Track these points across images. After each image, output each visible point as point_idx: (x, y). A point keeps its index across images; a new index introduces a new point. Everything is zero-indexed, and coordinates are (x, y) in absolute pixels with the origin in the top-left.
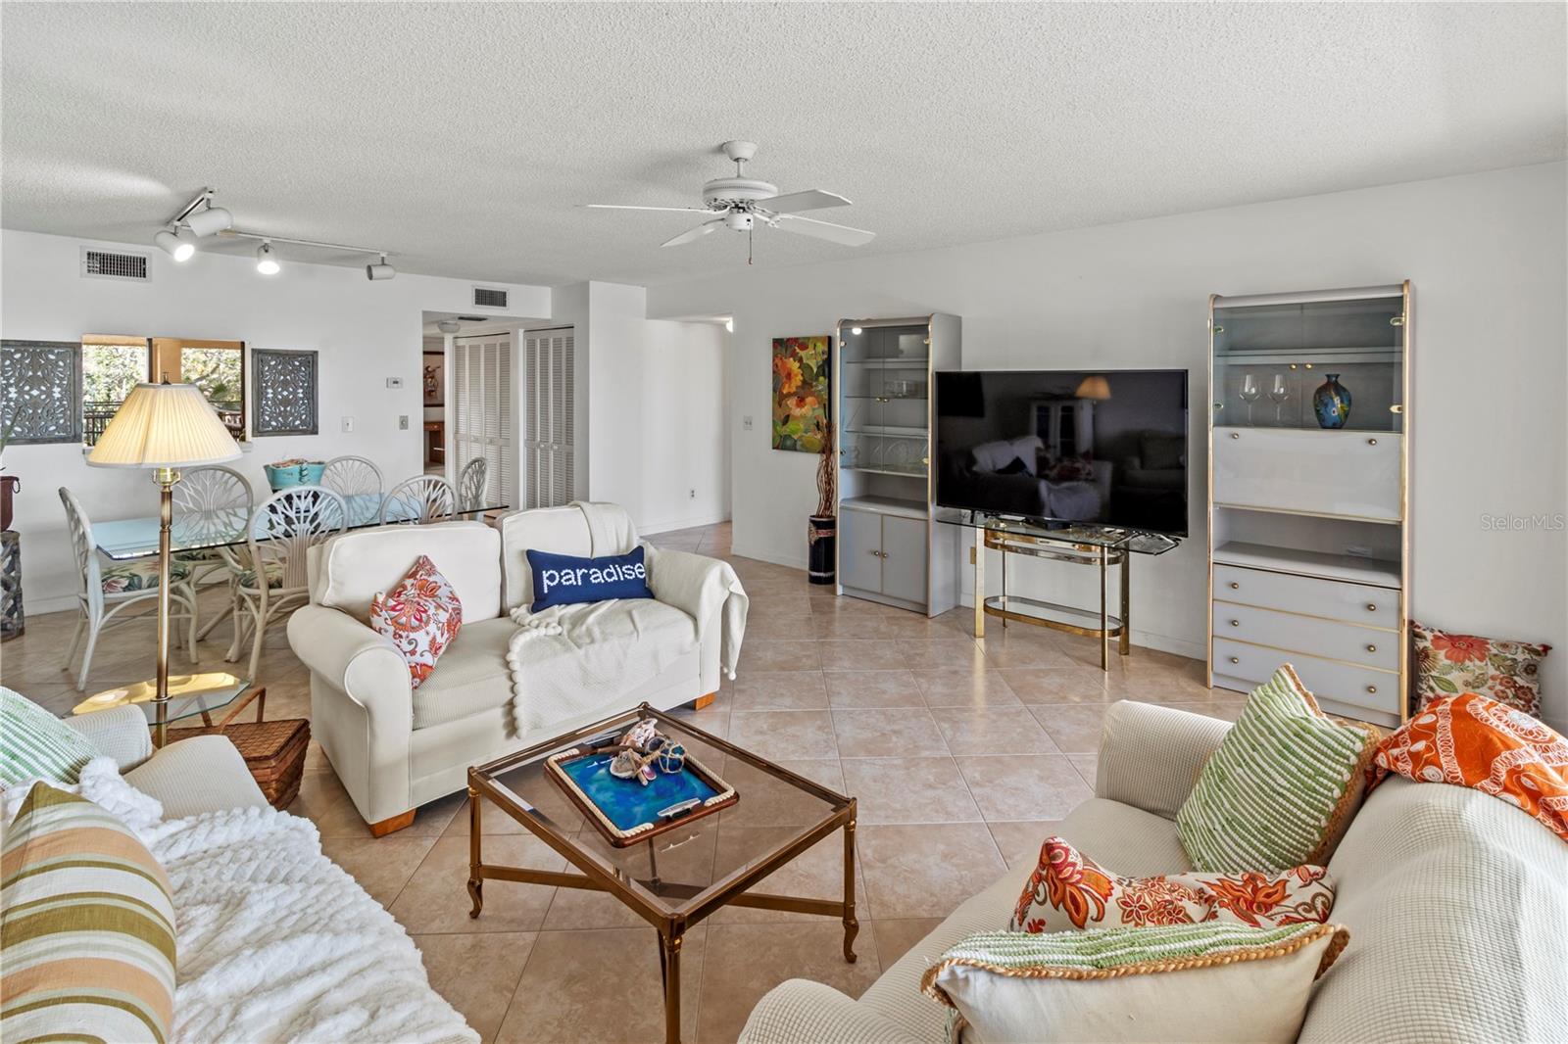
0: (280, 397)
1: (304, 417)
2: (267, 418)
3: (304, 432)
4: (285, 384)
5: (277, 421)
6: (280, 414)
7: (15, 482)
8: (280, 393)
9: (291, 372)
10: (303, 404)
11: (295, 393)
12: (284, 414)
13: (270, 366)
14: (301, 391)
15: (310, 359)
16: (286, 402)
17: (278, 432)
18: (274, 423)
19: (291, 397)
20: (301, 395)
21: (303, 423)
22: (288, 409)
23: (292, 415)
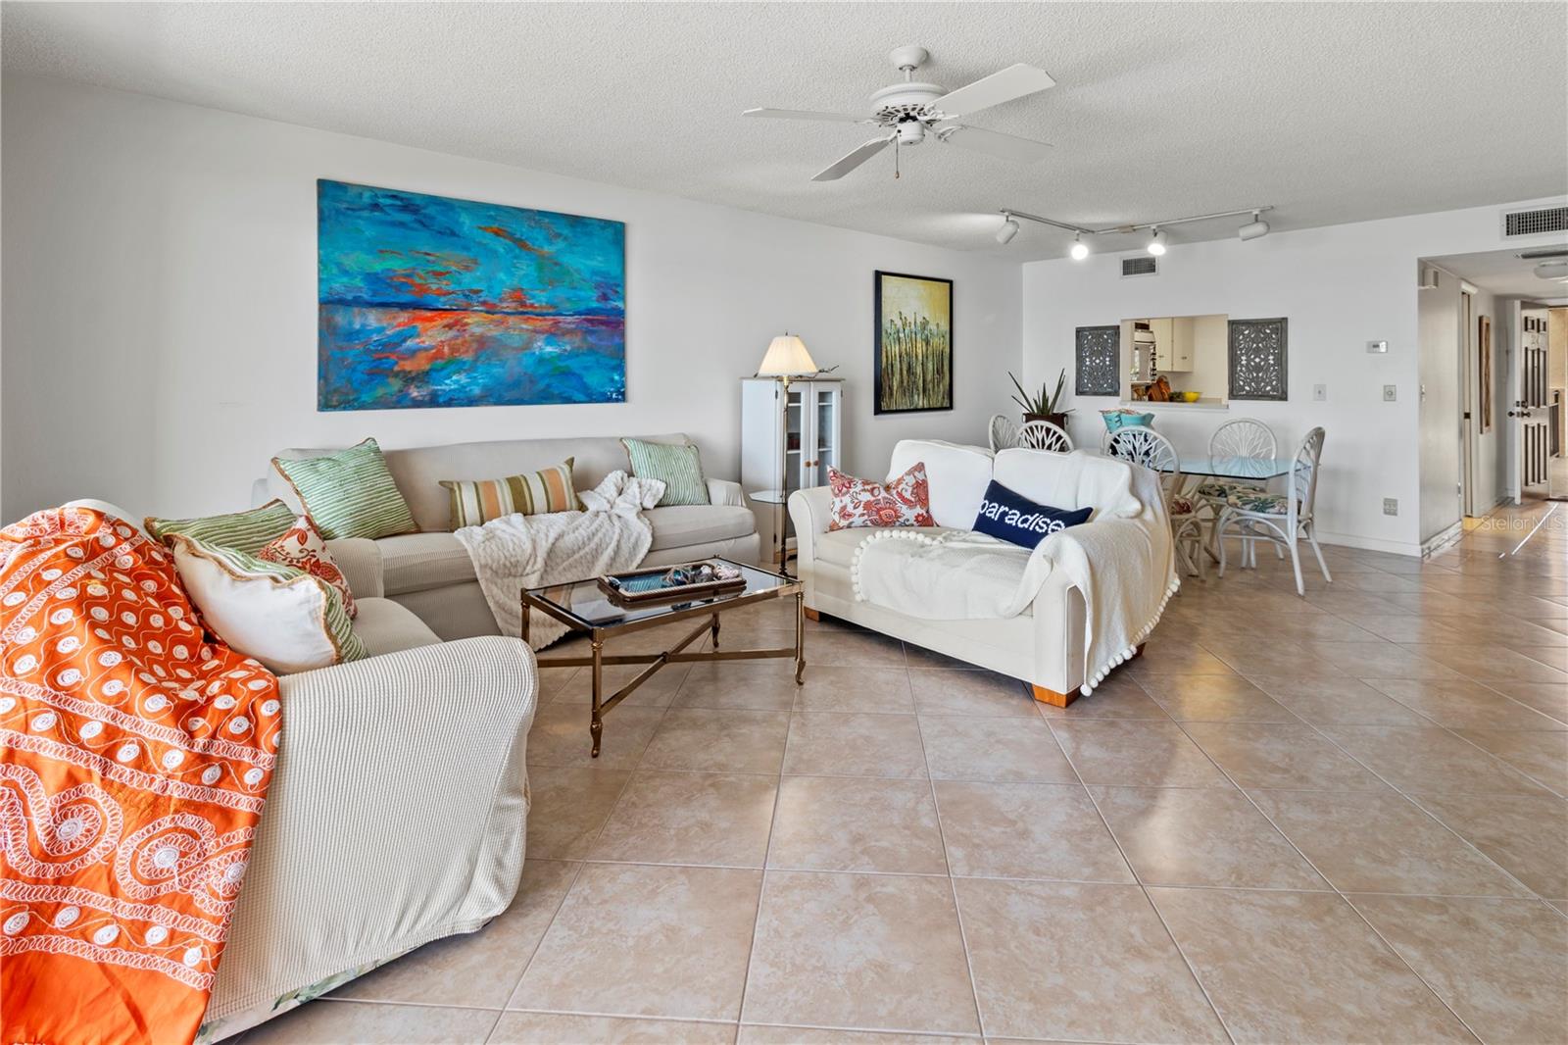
0: (1253, 363)
1: (1274, 383)
2: (1241, 383)
3: (1273, 398)
4: (1257, 352)
5: (1250, 386)
6: (1252, 380)
7: (1065, 418)
8: (1253, 360)
9: (1264, 339)
10: (1274, 370)
11: (1266, 360)
12: (1257, 380)
13: (1244, 335)
14: (1271, 357)
15: (1280, 326)
16: (1258, 368)
17: (1250, 396)
18: (1247, 388)
19: (1262, 363)
20: (1272, 362)
21: (1273, 389)
22: (1260, 375)
23: (1263, 380)
